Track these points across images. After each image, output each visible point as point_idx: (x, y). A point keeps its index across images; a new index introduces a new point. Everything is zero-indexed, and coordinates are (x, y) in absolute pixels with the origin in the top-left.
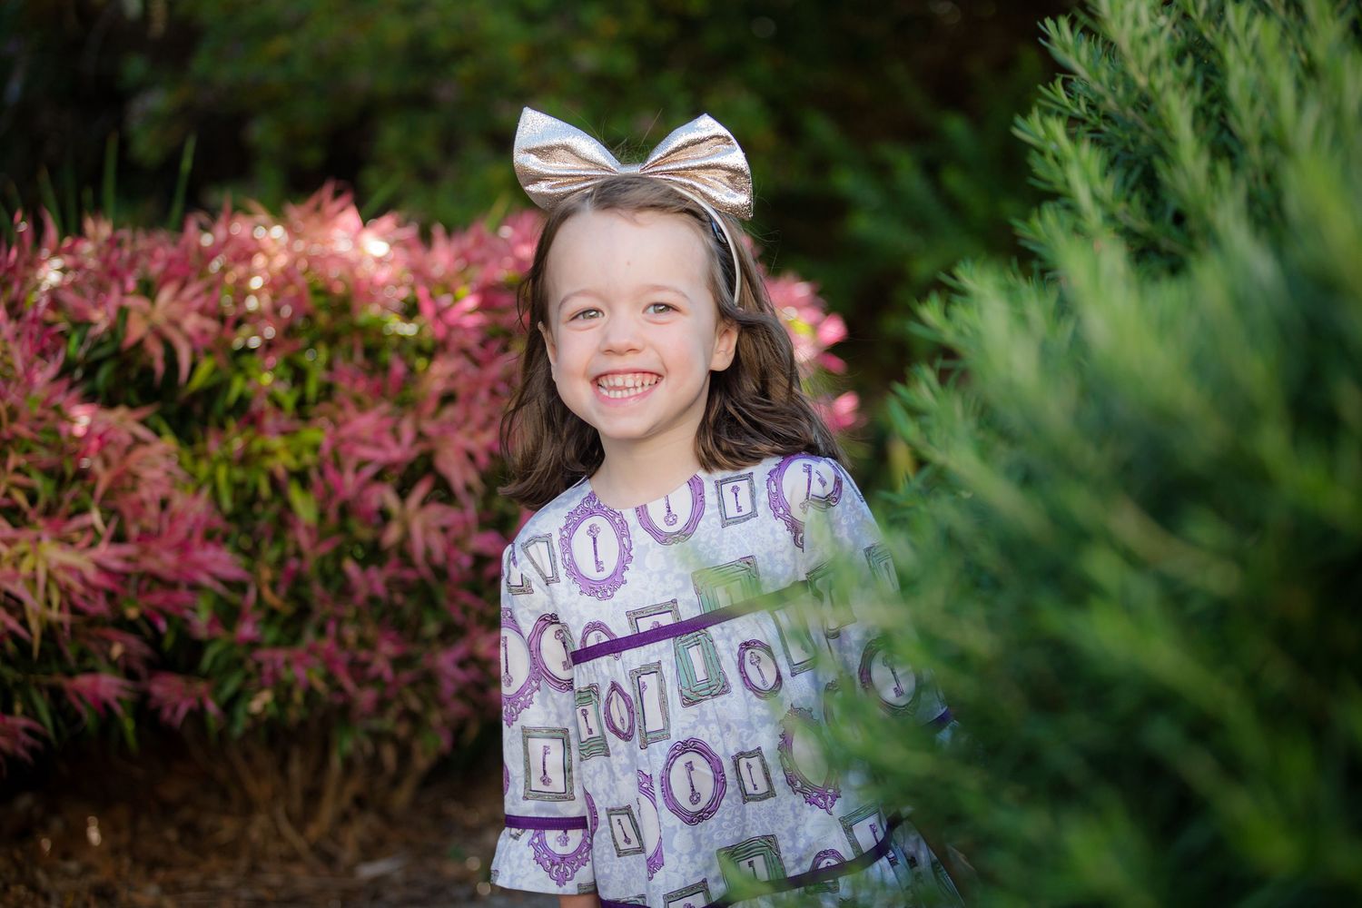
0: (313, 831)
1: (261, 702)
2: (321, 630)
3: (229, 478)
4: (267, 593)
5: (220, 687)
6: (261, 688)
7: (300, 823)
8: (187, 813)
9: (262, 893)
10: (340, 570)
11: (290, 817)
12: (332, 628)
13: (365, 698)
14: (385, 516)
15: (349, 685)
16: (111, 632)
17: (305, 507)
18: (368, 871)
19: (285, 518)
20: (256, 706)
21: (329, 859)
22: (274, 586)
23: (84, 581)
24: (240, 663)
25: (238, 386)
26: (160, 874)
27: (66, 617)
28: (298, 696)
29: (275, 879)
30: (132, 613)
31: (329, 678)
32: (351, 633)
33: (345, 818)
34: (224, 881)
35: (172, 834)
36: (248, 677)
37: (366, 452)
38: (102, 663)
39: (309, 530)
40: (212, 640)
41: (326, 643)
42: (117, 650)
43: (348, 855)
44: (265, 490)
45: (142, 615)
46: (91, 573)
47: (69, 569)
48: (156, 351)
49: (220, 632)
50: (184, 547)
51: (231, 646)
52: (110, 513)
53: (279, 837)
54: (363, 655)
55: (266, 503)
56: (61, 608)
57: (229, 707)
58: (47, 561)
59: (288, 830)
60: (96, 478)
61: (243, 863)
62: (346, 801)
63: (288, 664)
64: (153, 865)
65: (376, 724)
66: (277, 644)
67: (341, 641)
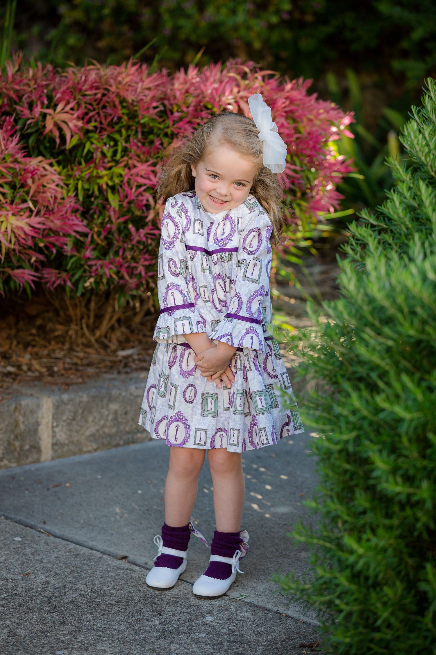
0: (98, 333)
1: (89, 283)
2: (116, 253)
3: (83, 187)
4: (95, 237)
5: (73, 275)
6: (90, 277)
7: (93, 329)
8: (39, 322)
9: (75, 360)
10: (126, 228)
11: (88, 326)
12: (121, 253)
13: (132, 282)
14: (148, 207)
15: (126, 277)
16: (31, 252)
17: (114, 201)
18: (122, 353)
19: (105, 205)
20: (87, 284)
21: (106, 347)
22: (99, 234)
23: (25, 234)
24: (82, 266)
25: (88, 146)
26: (30, 349)
27: (17, 248)
28: (105, 280)
29: (81, 355)
30: (41, 245)
31: (118, 273)
32: (129, 255)
33: (112, 329)
34: (59, 354)
35: (34, 331)
36: (85, 271)
37: (142, 181)
38: (26, 265)
39: (114, 211)
40: (72, 257)
41: (118, 259)
42: (33, 259)
43: (113, 346)
44: (97, 193)
45: (46, 246)
46: (27, 229)
47: (18, 228)
48: (56, 133)
49: (75, 253)
50: (64, 218)
51: (80, 259)
52: (35, 203)
53: (83, 335)
54: (133, 264)
55: (96, 198)
56: (14, 244)
57: (76, 284)
58: (12, 224)
59: (87, 333)
60: (30, 188)
61: (67, 346)
62: (114, 320)
63: (102, 267)
64: (26, 345)
65: (135, 292)
66: (98, 258)
67: (124, 258)
